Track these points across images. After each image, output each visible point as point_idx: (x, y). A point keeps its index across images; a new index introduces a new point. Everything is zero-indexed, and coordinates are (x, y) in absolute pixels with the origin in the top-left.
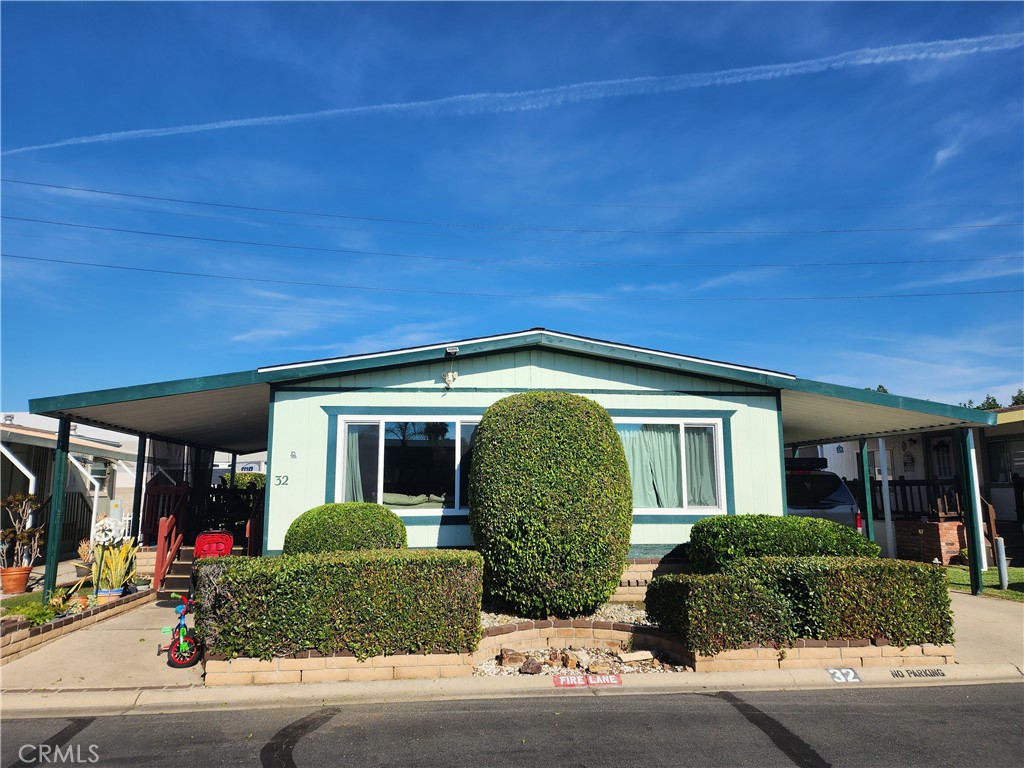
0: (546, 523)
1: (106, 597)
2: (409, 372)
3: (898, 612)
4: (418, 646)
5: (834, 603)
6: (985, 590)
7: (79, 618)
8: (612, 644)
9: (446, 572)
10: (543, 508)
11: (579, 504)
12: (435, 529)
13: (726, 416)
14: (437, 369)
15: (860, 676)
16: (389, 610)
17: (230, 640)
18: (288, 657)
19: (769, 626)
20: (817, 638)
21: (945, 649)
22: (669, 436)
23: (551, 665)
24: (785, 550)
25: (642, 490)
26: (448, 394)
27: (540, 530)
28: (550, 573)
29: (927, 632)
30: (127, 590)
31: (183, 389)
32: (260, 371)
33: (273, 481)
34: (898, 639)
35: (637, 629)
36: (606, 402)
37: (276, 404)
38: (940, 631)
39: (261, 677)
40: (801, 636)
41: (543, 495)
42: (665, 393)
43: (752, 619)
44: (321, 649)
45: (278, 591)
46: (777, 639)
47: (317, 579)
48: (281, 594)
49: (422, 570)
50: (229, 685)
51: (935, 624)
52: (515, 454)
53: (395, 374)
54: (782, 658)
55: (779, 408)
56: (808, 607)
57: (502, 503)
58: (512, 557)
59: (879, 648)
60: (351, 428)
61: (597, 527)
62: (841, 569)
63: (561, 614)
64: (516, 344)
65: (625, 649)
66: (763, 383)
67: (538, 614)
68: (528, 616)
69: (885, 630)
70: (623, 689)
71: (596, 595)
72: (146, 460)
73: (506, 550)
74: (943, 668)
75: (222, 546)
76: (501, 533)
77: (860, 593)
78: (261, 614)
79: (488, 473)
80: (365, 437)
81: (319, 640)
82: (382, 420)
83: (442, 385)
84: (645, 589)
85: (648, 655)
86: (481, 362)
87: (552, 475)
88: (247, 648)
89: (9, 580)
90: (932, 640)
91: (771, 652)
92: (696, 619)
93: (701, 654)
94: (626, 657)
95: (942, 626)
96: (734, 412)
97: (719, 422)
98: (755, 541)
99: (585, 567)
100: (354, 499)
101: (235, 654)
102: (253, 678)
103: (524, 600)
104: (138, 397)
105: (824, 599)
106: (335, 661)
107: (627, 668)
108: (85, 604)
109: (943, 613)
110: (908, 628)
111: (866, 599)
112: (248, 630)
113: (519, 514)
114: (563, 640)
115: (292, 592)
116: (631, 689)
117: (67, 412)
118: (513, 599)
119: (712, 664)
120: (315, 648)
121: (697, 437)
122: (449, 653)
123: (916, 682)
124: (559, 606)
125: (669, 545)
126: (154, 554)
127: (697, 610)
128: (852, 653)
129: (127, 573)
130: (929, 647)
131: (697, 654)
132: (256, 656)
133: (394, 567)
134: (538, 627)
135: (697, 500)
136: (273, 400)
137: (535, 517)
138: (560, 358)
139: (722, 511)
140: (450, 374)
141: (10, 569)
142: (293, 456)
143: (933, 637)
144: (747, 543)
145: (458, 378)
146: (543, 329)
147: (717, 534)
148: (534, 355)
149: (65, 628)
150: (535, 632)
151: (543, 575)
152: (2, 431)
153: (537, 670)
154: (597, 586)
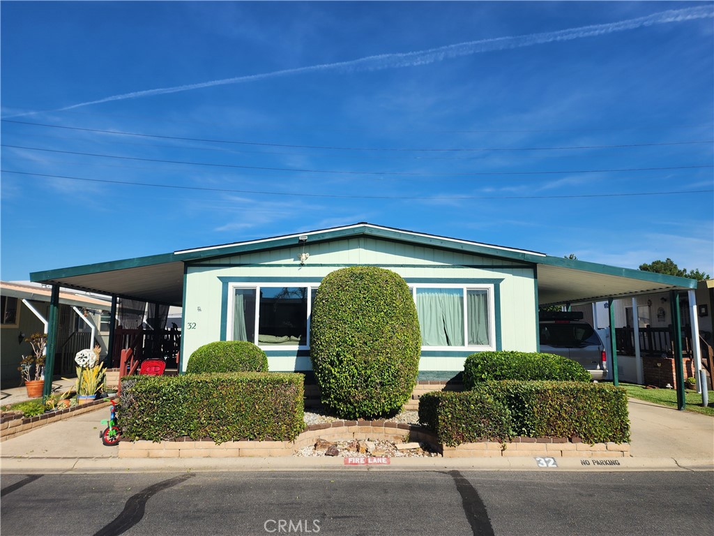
0: (354, 356)
1: (83, 400)
2: (276, 253)
3: (589, 420)
4: (255, 436)
5: (542, 412)
6: (687, 407)
7: (60, 413)
8: (396, 438)
9: (274, 387)
10: (352, 346)
11: (377, 342)
12: (294, 358)
13: (497, 283)
14: (294, 251)
15: (558, 463)
16: (236, 412)
17: (134, 429)
18: (171, 440)
19: (496, 428)
20: (529, 436)
21: (623, 446)
22: (457, 296)
23: (349, 451)
24: (522, 376)
25: (436, 334)
26: (303, 268)
27: (351, 360)
28: (357, 389)
29: (610, 434)
30: (98, 395)
31: (126, 265)
32: (175, 253)
33: (186, 326)
34: (589, 438)
35: (413, 428)
36: (404, 273)
37: (188, 275)
38: (619, 432)
39: (154, 453)
40: (519, 435)
41: (353, 337)
42: (453, 267)
43: (483, 422)
44: (192, 435)
45: (164, 398)
46: (500, 436)
47: (189, 391)
48: (166, 400)
49: (258, 386)
50: (133, 458)
51: (616, 429)
52: (336, 309)
53: (267, 255)
54: (504, 449)
55: (535, 277)
56: (524, 415)
57: (327, 342)
58: (333, 378)
59: (574, 444)
60: (238, 292)
61: (390, 358)
62: (548, 390)
63: (367, 417)
64: (348, 234)
65: (405, 441)
66: (522, 259)
67: (352, 417)
68: (345, 418)
69: (579, 432)
70: (390, 467)
71: (391, 404)
72: (117, 310)
73: (328, 373)
74: (620, 460)
75: (158, 369)
76: (326, 362)
77: (561, 406)
78: (153, 413)
79: (319, 322)
80: (248, 296)
81: (190, 430)
82: (258, 286)
83: (298, 262)
84: (419, 401)
85: (417, 445)
86: (326, 246)
87: (358, 323)
88: (144, 434)
89: (31, 389)
90: (613, 439)
91: (496, 445)
92: (444, 421)
93: (447, 446)
94: (400, 446)
95: (621, 430)
96: (502, 279)
97: (491, 287)
98: (502, 369)
99: (383, 385)
100: (241, 339)
101: (137, 438)
102: (149, 453)
103: (342, 407)
104: (98, 271)
105: (536, 410)
106: (202, 444)
107: (399, 454)
108: (68, 404)
109: (622, 421)
110: (596, 431)
111: (565, 410)
112: (145, 422)
113: (337, 350)
114: (364, 434)
115: (173, 399)
116: (394, 467)
117: (55, 280)
118: (335, 406)
119: (455, 452)
120: (188, 435)
121: (476, 297)
122: (276, 440)
123: (597, 468)
124: (364, 412)
125: (454, 372)
126: (119, 373)
127: (445, 415)
128: (554, 447)
129: (98, 385)
130: (611, 445)
131: (444, 445)
132: (149, 439)
133: (240, 384)
134: (346, 425)
135: (475, 341)
136: (186, 272)
137: (347, 352)
138: (380, 243)
139: (492, 348)
140: (304, 255)
141: (33, 381)
142: (199, 310)
143: (614, 438)
144: (496, 370)
145: (309, 257)
146: (366, 223)
147: (478, 364)
148: (362, 241)
149: (49, 419)
150: (344, 428)
151: (353, 391)
152: (2, 289)
153: (336, 453)
154: (391, 399)
